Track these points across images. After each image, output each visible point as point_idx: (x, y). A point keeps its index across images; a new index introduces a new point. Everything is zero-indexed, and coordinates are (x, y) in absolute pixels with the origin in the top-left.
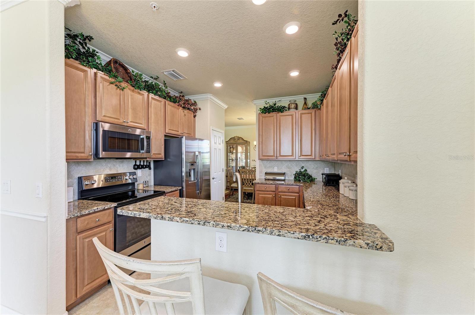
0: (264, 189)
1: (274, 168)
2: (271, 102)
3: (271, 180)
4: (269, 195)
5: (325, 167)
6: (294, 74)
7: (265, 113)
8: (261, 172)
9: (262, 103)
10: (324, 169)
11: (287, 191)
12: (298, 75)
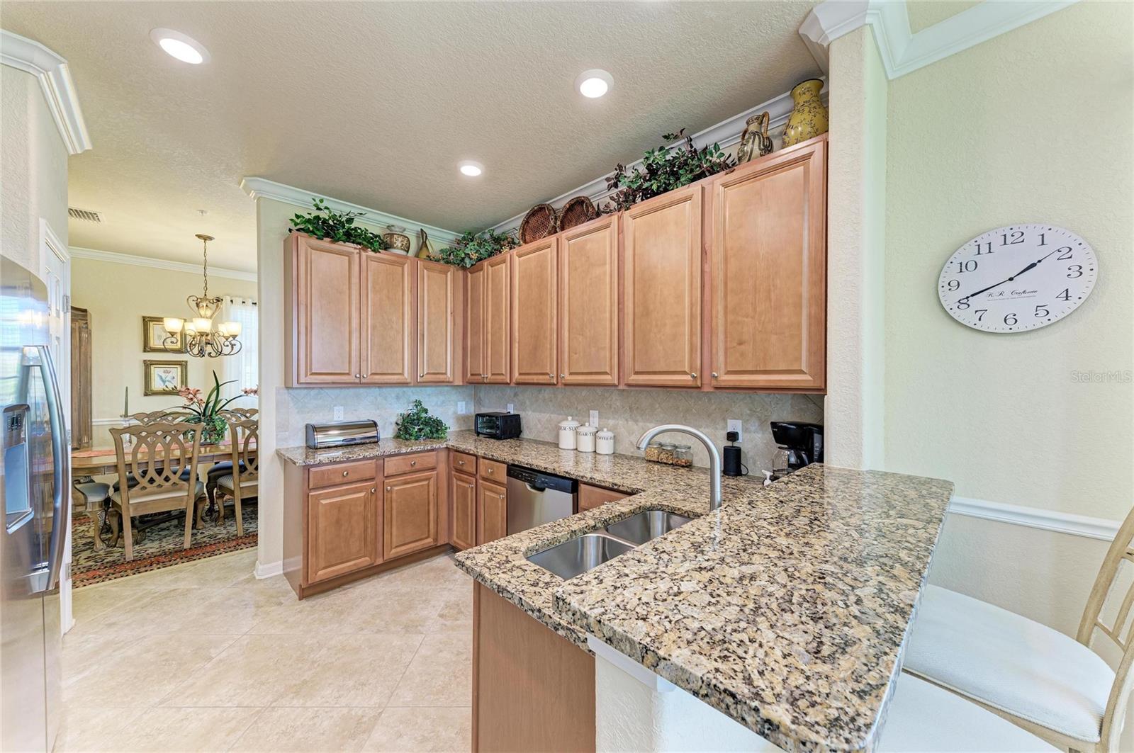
0: (338, 480)
1: (331, 410)
2: (339, 208)
3: (336, 446)
4: (354, 493)
5: (459, 401)
6: (471, 170)
7: (320, 238)
8: (282, 427)
9: (303, 203)
10: (457, 405)
11: (408, 469)
12: (479, 175)
